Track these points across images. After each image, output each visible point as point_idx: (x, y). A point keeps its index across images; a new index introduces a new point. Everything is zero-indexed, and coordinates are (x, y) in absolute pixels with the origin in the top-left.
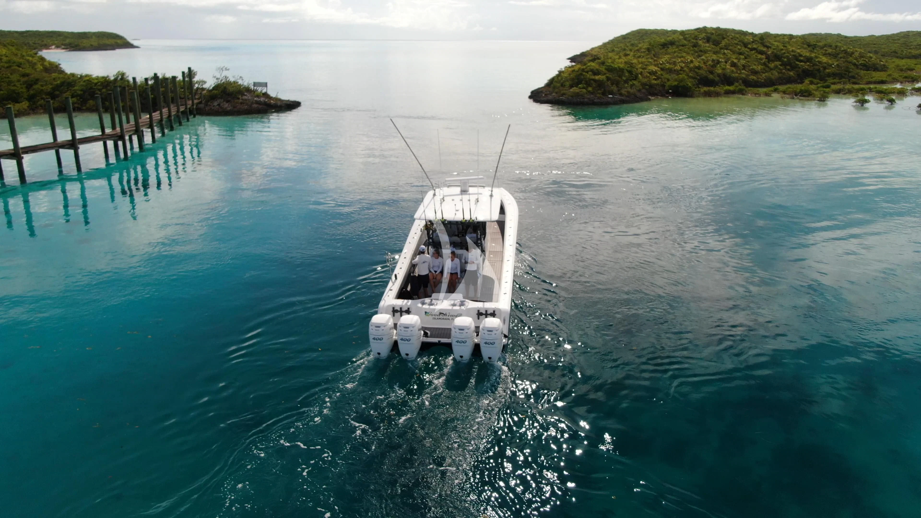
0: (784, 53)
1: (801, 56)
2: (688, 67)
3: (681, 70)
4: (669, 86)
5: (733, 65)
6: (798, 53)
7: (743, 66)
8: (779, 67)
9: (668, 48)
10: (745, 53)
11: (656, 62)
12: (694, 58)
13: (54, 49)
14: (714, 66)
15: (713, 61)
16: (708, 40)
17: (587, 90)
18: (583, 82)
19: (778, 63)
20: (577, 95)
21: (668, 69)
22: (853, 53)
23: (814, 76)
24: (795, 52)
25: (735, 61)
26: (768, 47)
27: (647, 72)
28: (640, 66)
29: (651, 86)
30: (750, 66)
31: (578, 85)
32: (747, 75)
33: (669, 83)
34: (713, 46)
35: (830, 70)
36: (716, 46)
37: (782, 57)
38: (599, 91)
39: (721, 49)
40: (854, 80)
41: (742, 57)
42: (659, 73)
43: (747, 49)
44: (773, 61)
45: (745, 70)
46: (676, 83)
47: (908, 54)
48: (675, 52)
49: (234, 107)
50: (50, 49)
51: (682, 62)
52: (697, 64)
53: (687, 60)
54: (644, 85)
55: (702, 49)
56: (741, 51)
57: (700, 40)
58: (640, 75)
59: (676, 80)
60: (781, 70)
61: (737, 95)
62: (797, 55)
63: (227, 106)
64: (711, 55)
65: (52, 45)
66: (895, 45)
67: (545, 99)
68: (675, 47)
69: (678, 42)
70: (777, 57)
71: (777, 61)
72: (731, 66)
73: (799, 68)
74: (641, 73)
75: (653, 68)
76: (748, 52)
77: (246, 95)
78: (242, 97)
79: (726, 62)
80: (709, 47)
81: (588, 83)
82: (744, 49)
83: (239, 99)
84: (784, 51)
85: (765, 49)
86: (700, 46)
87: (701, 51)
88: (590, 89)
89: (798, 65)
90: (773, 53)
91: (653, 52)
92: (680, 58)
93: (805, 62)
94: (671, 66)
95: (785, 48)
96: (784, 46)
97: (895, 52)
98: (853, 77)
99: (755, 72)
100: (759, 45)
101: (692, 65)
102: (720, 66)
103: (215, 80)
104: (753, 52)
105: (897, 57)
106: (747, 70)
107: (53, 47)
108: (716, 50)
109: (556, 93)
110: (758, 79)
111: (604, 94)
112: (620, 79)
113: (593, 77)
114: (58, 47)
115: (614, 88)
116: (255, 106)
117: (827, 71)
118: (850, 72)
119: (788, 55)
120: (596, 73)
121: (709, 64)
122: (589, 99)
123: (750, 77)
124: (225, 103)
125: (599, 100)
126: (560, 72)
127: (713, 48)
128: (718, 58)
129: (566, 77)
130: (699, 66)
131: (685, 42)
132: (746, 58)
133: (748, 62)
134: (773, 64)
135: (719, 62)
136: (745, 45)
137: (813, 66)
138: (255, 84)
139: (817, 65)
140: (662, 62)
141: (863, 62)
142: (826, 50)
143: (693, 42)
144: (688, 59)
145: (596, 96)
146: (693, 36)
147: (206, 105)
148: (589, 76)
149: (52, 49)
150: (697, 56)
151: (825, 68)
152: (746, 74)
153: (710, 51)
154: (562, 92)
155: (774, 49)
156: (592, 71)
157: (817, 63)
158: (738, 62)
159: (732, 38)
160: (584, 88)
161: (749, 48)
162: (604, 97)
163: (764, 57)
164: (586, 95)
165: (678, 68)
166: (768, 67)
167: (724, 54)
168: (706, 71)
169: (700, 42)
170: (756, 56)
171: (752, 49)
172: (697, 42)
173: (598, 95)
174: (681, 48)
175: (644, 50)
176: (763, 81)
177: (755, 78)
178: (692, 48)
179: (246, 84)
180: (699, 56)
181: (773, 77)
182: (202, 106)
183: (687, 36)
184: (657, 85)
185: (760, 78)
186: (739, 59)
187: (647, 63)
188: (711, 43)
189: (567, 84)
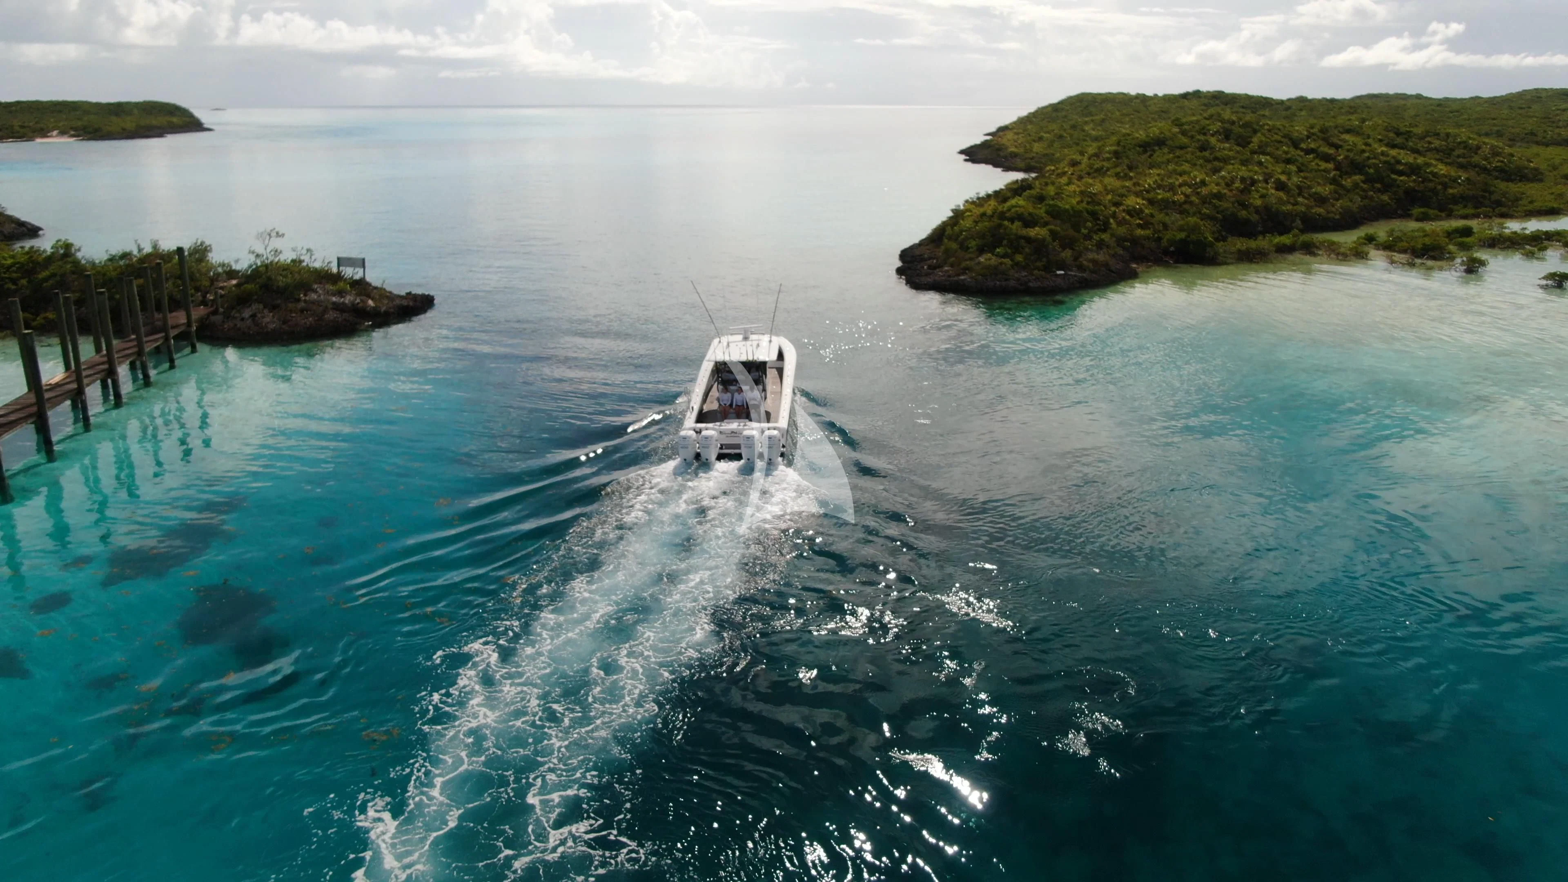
0: (1369, 158)
1: (1399, 162)
2: (1198, 193)
3: (1185, 202)
4: (1168, 240)
5: (1281, 186)
6: (1394, 157)
7: (1299, 188)
8: (1362, 185)
9: (1154, 151)
10: (1296, 160)
11: (1138, 188)
12: (1207, 175)
13: (56, 136)
14: (1245, 191)
15: (1243, 180)
16: (1227, 135)
17: (1012, 260)
18: (1005, 242)
19: (1357, 178)
20: (994, 271)
21: (1162, 200)
22: (1478, 148)
23: (1425, 203)
24: (1388, 155)
25: (1283, 178)
26: (1337, 147)
27: (1124, 210)
28: (1109, 197)
29: (1135, 241)
30: (1310, 187)
31: (995, 248)
32: (1309, 207)
33: (1168, 235)
34: (1238, 148)
35: (1456, 191)
36: (1243, 147)
37: (1364, 166)
38: (1039, 264)
39: (1253, 152)
40: (1504, 210)
41: (1293, 168)
42: (1147, 211)
43: (1299, 152)
44: (1349, 174)
45: (1304, 197)
46: (1182, 235)
47: (1555, 137)
48: (1169, 161)
49: (284, 322)
50: (48, 137)
51: (1185, 184)
52: (1215, 189)
53: (1195, 180)
54: (1120, 241)
55: (1218, 154)
56: (1289, 156)
57: (1213, 135)
58: (1112, 221)
59: (1181, 229)
60: (1364, 190)
61: (1297, 256)
62: (1393, 161)
63: (270, 320)
64: (1236, 166)
65: (53, 129)
66: (1531, 121)
67: (930, 280)
68: (1166, 150)
69: (1172, 139)
70: (1356, 167)
71: (1355, 174)
72: (1277, 189)
73: (1398, 186)
74: (1114, 215)
75: (1133, 201)
76: (1301, 157)
77: (315, 291)
78: (305, 295)
79: (1266, 181)
80: (1230, 150)
81: (1016, 244)
82: (1293, 152)
83: (299, 300)
84: (1367, 155)
85: (1332, 151)
86: (1213, 148)
87: (1216, 159)
88: (1019, 258)
89: (1396, 180)
90: (1346, 157)
91: (1126, 161)
92: (1181, 175)
93: (1408, 176)
94: (1168, 195)
95: (1368, 148)
96: (1367, 144)
97: (1532, 134)
98: (1499, 203)
99: (1321, 200)
100: (1321, 142)
101: (1204, 191)
102: (1258, 191)
103: (252, 258)
104: (1311, 156)
105: (1538, 143)
106: (1306, 195)
107: (55, 133)
108: (1244, 157)
109: (952, 266)
110: (1328, 212)
111: (1047, 268)
112: (1076, 234)
113: (1025, 232)
114: (63, 133)
115: (1067, 254)
116: (331, 315)
117: (1451, 191)
118: (1491, 193)
119: (1377, 162)
120: (1029, 222)
121: (1237, 188)
122: (1018, 280)
123: (1314, 211)
124: (266, 311)
125: (1039, 283)
126: (958, 215)
127: (1238, 152)
128: (1251, 174)
129: (969, 229)
130: (1219, 192)
131: (1185, 140)
132: (1300, 170)
133: (1305, 178)
134: (1349, 180)
135: (1254, 182)
136: (1295, 144)
137: (1423, 182)
138: (340, 261)
139: (1431, 181)
140: (1149, 185)
141: (1499, 164)
142: (1430, 143)
143: (1199, 140)
144: (1195, 177)
145: (1033, 275)
146: (1197, 127)
147: (227, 317)
148: (1016, 227)
149: (51, 136)
150: (1211, 169)
151: (1445, 186)
152: (1306, 205)
153: (1234, 158)
154: (963, 265)
155: (1348, 150)
156: (1020, 217)
157: (1430, 176)
158: (1289, 179)
159: (1269, 131)
160: (1005, 256)
161: (1302, 150)
162: (1048, 276)
163: (1331, 166)
164: (1012, 272)
165: (1179, 198)
166: (1342, 186)
167: (1260, 163)
168: (1233, 203)
169: (1213, 140)
170: (1317, 164)
171: (1308, 152)
172: (1207, 141)
173: (1036, 272)
174: (1178, 153)
175: (1108, 155)
176: (1337, 217)
177: (1321, 210)
178: (1198, 154)
179: (317, 265)
180: (1216, 171)
181: (1354, 208)
182: (217, 319)
183: (1186, 127)
184: (1148, 238)
185: (1332, 212)
186: (1289, 174)
187: (1123, 191)
188: (1232, 141)
189: (973, 244)
